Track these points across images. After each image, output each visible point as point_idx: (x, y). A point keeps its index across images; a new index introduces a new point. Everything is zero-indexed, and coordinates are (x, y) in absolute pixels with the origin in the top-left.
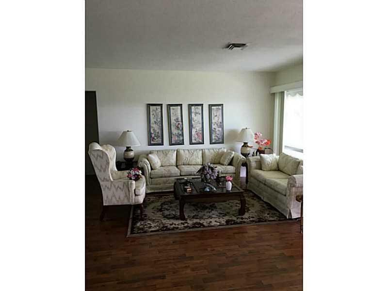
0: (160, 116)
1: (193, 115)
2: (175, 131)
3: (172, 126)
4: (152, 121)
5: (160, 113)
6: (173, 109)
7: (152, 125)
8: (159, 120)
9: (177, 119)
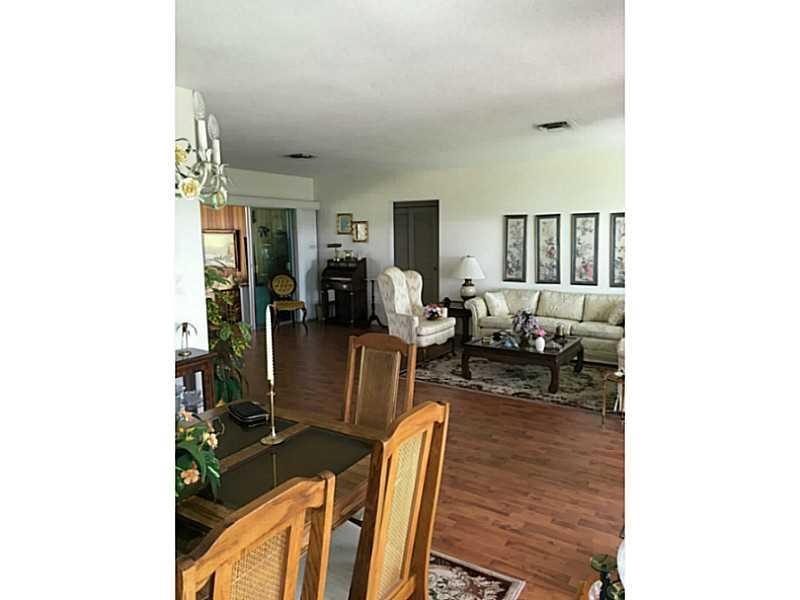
0: (522, 235)
1: (579, 233)
2: (545, 260)
3: (541, 252)
4: (510, 243)
5: (522, 230)
6: (544, 223)
7: (509, 249)
8: (521, 240)
9: (551, 239)
